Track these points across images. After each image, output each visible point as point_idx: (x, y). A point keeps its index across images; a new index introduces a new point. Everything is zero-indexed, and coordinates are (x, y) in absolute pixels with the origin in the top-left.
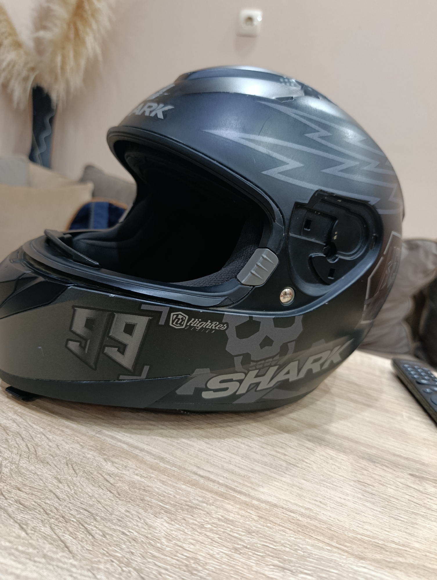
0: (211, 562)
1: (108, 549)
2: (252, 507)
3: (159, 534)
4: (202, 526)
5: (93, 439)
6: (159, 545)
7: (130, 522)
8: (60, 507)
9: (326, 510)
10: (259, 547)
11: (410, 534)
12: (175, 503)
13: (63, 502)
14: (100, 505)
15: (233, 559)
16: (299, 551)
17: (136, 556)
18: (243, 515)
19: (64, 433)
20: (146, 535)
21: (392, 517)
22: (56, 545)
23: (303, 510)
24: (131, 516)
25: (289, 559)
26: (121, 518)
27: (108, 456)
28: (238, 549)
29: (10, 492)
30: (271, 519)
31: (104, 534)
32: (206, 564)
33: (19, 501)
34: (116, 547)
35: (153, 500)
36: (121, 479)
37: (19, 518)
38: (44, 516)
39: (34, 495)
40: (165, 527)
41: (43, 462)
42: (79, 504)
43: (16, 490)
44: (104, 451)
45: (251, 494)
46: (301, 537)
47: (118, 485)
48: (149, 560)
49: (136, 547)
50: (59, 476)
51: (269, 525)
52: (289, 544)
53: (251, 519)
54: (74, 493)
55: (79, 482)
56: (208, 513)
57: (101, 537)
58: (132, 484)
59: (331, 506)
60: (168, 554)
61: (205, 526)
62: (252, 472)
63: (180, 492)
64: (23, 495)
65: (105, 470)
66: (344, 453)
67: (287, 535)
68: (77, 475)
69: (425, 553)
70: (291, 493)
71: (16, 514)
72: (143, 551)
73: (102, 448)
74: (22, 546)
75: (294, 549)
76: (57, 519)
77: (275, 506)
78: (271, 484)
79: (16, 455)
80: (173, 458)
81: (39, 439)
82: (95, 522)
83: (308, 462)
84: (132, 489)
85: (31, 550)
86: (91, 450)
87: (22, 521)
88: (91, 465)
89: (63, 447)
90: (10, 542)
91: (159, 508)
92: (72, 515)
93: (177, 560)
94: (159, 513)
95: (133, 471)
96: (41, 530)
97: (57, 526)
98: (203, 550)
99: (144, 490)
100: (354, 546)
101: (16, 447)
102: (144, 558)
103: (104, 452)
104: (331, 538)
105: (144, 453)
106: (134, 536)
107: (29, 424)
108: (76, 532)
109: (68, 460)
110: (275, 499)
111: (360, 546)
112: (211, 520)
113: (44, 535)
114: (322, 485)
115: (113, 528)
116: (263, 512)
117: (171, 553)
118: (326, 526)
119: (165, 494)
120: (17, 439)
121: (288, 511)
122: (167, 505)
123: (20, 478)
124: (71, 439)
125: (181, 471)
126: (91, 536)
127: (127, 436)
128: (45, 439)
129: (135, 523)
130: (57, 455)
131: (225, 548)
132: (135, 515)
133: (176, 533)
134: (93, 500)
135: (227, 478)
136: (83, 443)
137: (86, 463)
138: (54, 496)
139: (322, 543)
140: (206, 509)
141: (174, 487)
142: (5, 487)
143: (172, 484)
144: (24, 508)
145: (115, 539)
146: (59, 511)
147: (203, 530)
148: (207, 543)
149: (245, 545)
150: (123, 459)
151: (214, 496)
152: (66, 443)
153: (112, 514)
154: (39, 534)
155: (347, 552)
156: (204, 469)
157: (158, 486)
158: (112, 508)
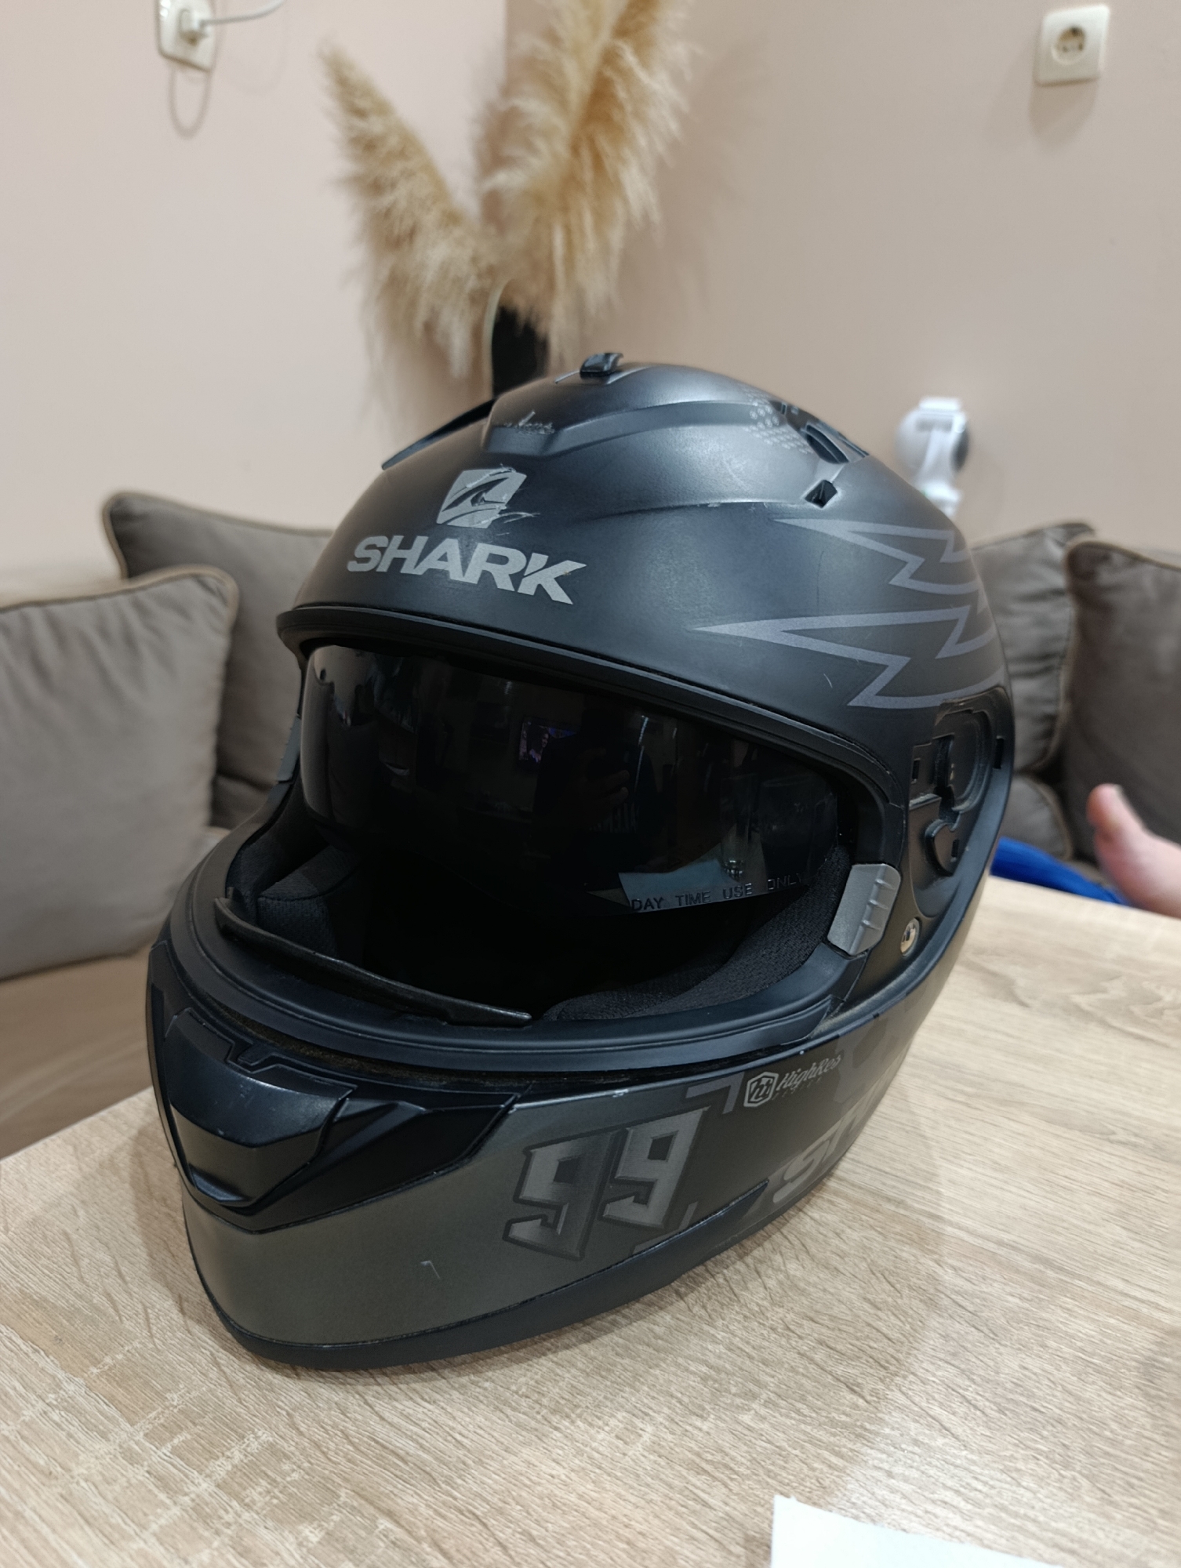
3: (1101, 1414)
5: (895, 1217)
7: (1038, 1388)
12: (1109, 1355)
13: (902, 1347)
14: (969, 1354)
17: (1074, 1451)
20: (1078, 1415)
22: (927, 1425)
24: (1034, 1377)
26: (1017, 1379)
27: (940, 1255)
29: (799, 1325)
31: (1000, 1408)
33: (824, 1342)
34: (1031, 1432)
35: (1063, 1347)
36: (985, 1303)
37: (840, 1373)
38: (879, 1370)
39: (843, 1331)
40: (1108, 1400)
41: (828, 1267)
42: (930, 1351)
43: (807, 1320)
44: (928, 1245)
47: (984, 1315)
49: (1068, 1436)
50: (870, 1297)
55: (911, 1308)
58: (1010, 1315)
60: (1132, 1451)
63: (1108, 1331)
64: (824, 1330)
65: (947, 1285)
68: (900, 1293)
71: (831, 1366)
72: (1083, 1443)
73: (920, 1239)
80: (1069, 1261)
82: (974, 1386)
86: (901, 1241)
87: (848, 1379)
88: (915, 1274)
90: (846, 1414)
91: (1080, 1362)
92: (927, 1370)
93: (1153, 1463)
94: (1086, 1374)
95: (1000, 1287)
96: (889, 1397)
97: (911, 1389)
99: (1039, 1326)
102: (1091, 1455)
103: (930, 1248)
106: (1056, 1415)
108: (949, 1403)
109: (872, 1265)
113: (898, 1405)
115: (1012, 1399)
117: (1136, 1450)
122: (1094, 1358)
123: (804, 1298)
125: (1094, 1288)
126: (979, 1411)
127: (956, 1211)
129: (1048, 1392)
130: (845, 1254)
132: (1040, 1375)
137: (906, 1271)
138: (879, 1334)
142: (787, 1315)
143: (1087, 1315)
144: (838, 1354)
145: (1023, 1418)
150: (971, 1262)
153: (998, 1372)
157: (1062, 1320)
158: (993, 1360)
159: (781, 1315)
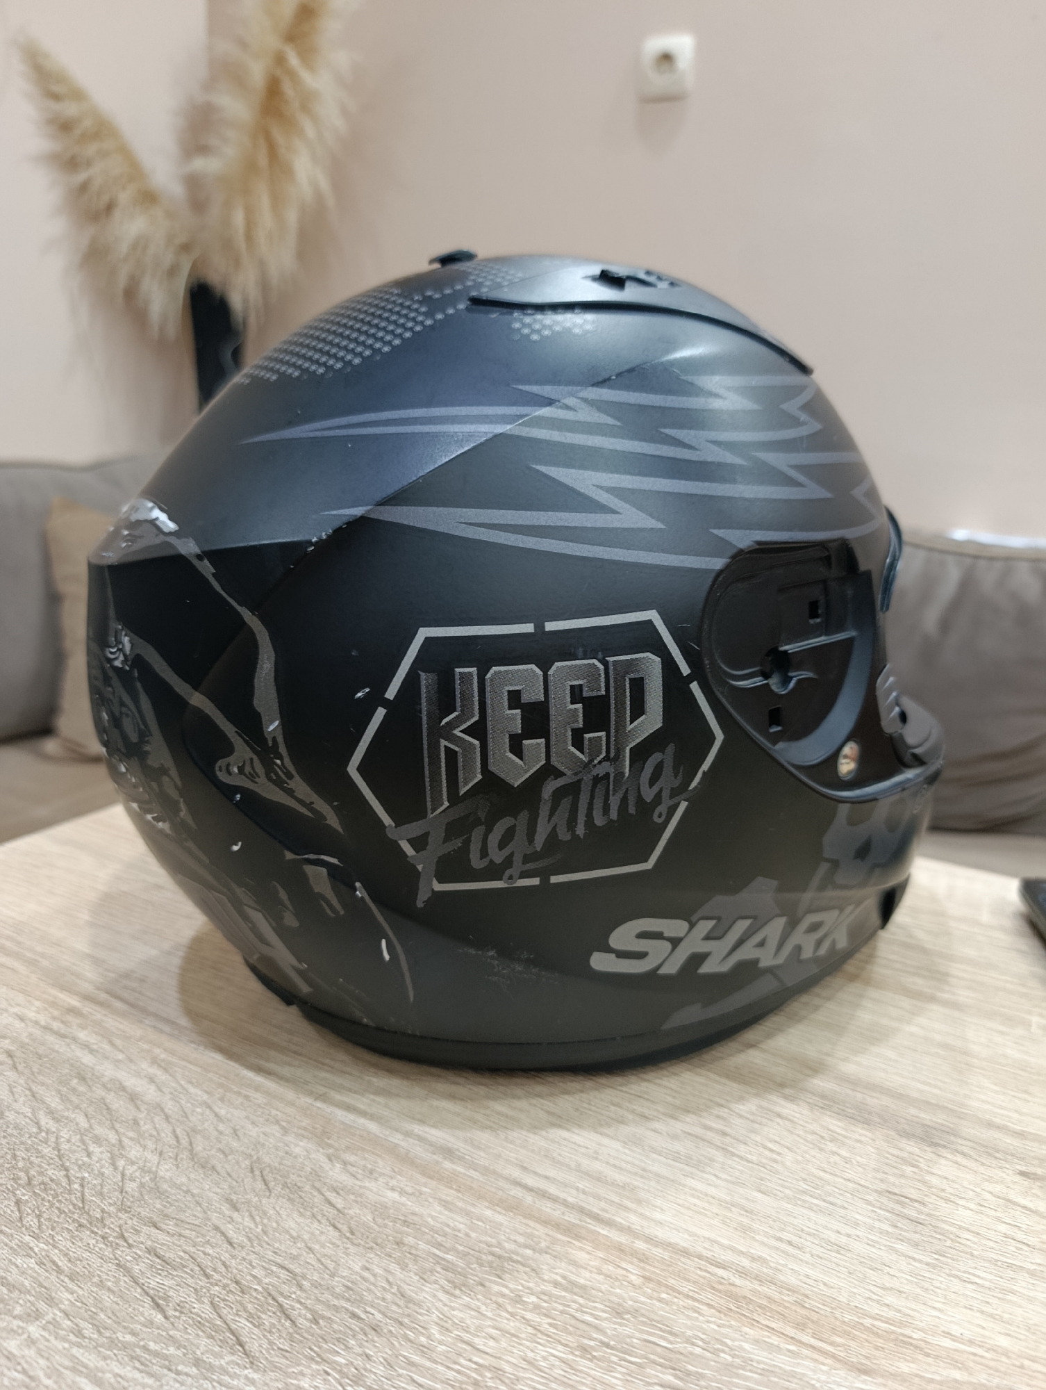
0: (527, 1375)
1: (320, 1347)
2: (632, 1255)
3: (426, 1317)
4: (518, 1300)
5: (308, 1112)
6: (423, 1340)
7: (369, 1290)
8: (233, 1261)
9: (801, 1260)
10: (636, 1345)
11: (991, 1316)
12: (466, 1250)
13: (239, 1251)
14: (312, 1256)
15: (574, 1369)
16: (722, 1355)
17: (375, 1362)
18: (609, 1273)
19: (250, 1101)
20: (400, 1319)
21: (956, 1277)
22: (220, 1340)
23: (746, 1263)
24: (372, 1279)
25: (697, 1372)
26: (352, 1282)
27: (337, 1150)
28: (589, 1350)
29: (137, 1232)
30: (671, 1282)
31: (316, 1316)
32: (517, 1380)
33: (155, 1250)
34: (336, 1343)
35: (420, 1243)
36: (359, 1199)
37: (153, 1285)
38: (200, 1280)
39: (184, 1237)
40: (441, 1301)
41: (205, 1166)
42: (270, 1255)
43: (149, 1227)
44: (328, 1139)
45: (633, 1226)
46: (733, 1323)
47: (351, 1212)
48: (401, 1371)
49: (377, 1344)
50: (234, 1197)
51: (664, 1296)
52: (702, 1340)
53: (625, 1283)
54: (261, 1232)
55: (274, 1208)
56: (533, 1270)
57: (308, 1324)
58: (381, 1210)
59: (814, 1252)
60: (441, 1359)
61: (524, 1299)
62: (642, 1177)
63: (480, 1223)
64: (162, 1237)
65: (328, 1181)
66: (865, 1126)
67: (701, 1318)
68: (270, 1192)
69: (1021, 1360)
70: (724, 1223)
71: (149, 1278)
72: (390, 1352)
73: (324, 1132)
74: (155, 1342)
75: (712, 1350)
76: (224, 1287)
77: (685, 1253)
78: (681, 1202)
79: (152, 1152)
80: (473, 1150)
81: (200, 1117)
82: (298, 1293)
83: (774, 1148)
84: (380, 1221)
85: (172, 1350)
86: (303, 1136)
87: (159, 1291)
88: (299, 1170)
89: (246, 1132)
90: (133, 1333)
91: (431, 1260)
92: (255, 1277)
93: (458, 1372)
94: (431, 1272)
95: (385, 1181)
96: (193, 1310)
97: (224, 1300)
98: (515, 1351)
99: (405, 1221)
100: (853, 1344)
101: (154, 1136)
102: (391, 1367)
103: (329, 1141)
104: (801, 1326)
105: (411, 1140)
106: (375, 1322)
107: (181, 1085)
108: (259, 1314)
109: (255, 1162)
110: (686, 1236)
111: (866, 1344)
112: (539, 1286)
113: (199, 1319)
114: (799, 1202)
115: (334, 1305)
116: (654, 1267)
117: (447, 1357)
118: (795, 1299)
119: (447, 1229)
120: (157, 1119)
121: (712, 1264)
122: (448, 1254)
123: (158, 1201)
124: (263, 1113)
125: (486, 1177)
126: (289, 1321)
127: (379, 1103)
128: (211, 1117)
129: (379, 1295)
130: (232, 1151)
131: (560, 1347)
132: (381, 1276)
133: (461, 1315)
134: (299, 1245)
135: (584, 1192)
136: (288, 1122)
137: (290, 1167)
138: (223, 1238)
139: (779, 1337)
140: (531, 1262)
141: (468, 1213)
142: (129, 1222)
143: (464, 1206)
144: (163, 1263)
145: (335, 1326)
146: (230, 1270)
147: (520, 1309)
148: (523, 1336)
149: (605, 1340)
150: (366, 1156)
151: (551, 1233)
152: (253, 1123)
153: (335, 1275)
154: (189, 1317)
155: (833, 1356)
156: (535, 1173)
157: (434, 1214)
158: (335, 1262)
159: (121, 1222)
